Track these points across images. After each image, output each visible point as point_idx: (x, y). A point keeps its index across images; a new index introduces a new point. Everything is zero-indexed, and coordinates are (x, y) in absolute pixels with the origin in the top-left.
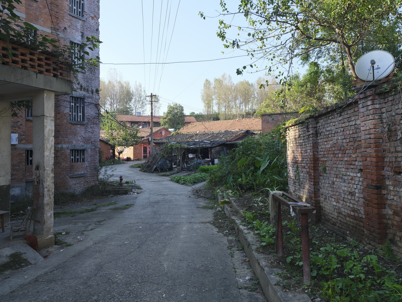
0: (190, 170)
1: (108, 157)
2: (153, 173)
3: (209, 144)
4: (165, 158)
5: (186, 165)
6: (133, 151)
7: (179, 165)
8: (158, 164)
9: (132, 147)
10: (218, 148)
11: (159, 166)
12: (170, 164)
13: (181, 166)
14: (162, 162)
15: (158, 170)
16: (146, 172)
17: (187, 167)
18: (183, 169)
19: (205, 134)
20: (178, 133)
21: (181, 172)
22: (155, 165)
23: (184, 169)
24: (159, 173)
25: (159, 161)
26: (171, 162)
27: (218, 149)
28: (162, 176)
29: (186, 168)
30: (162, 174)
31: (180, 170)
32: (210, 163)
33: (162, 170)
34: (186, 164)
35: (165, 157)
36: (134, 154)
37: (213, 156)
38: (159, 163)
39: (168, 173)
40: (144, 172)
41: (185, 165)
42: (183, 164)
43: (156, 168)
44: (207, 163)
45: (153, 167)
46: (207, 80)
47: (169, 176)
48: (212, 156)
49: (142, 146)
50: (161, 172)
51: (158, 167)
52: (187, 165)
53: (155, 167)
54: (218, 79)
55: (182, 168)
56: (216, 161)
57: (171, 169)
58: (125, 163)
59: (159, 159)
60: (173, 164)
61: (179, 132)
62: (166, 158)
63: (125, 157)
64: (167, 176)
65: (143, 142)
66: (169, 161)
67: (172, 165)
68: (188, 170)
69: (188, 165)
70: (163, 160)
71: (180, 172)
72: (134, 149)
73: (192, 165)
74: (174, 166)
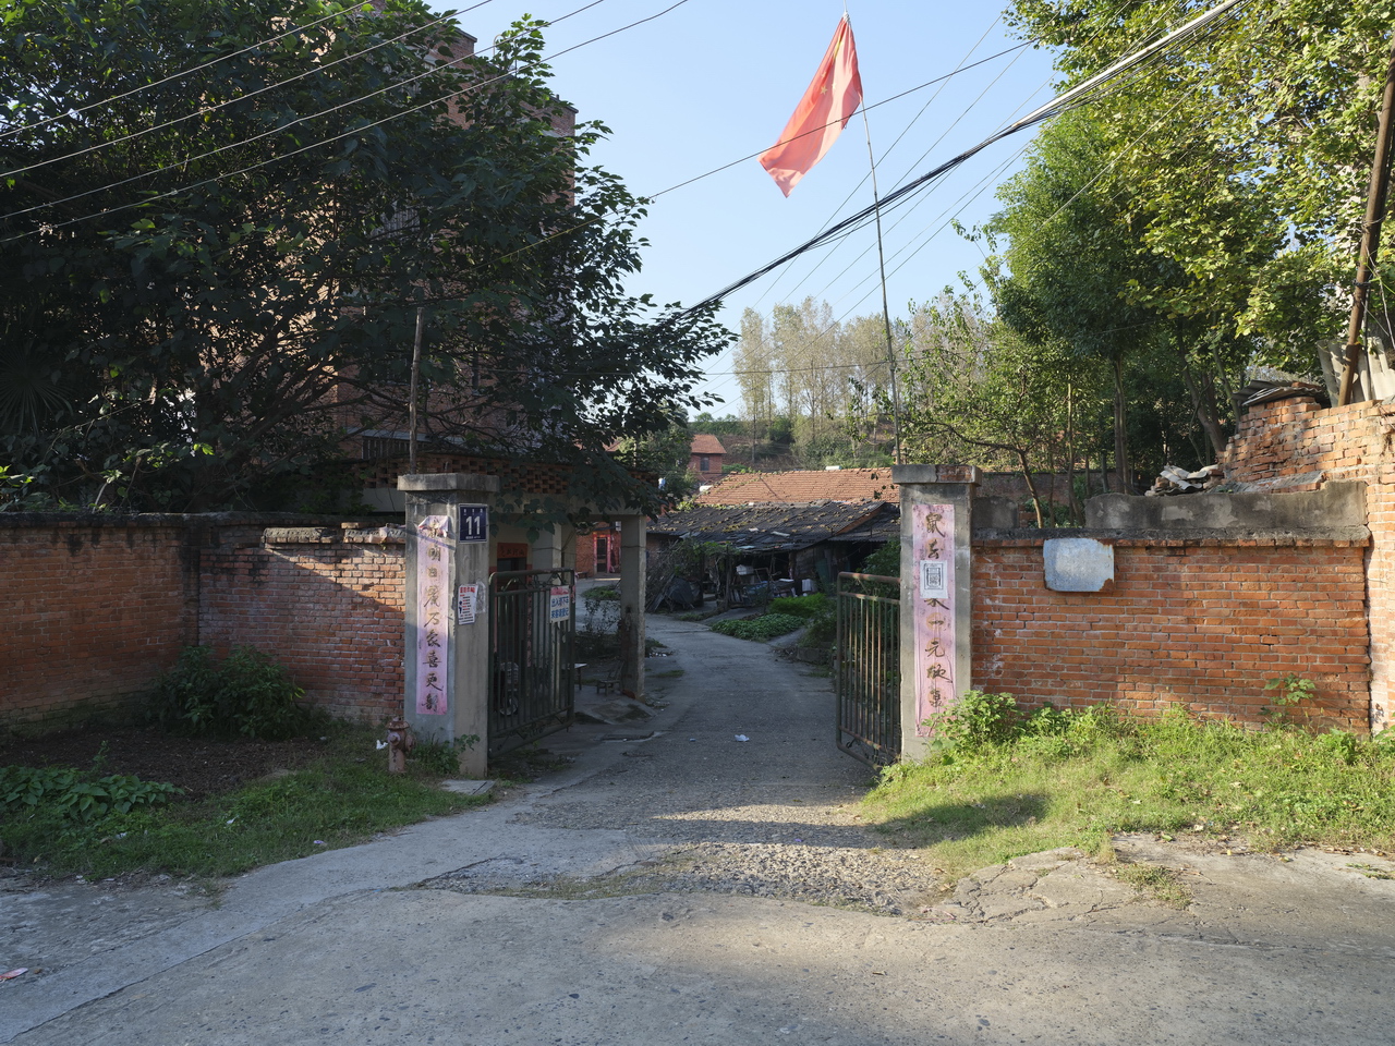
0: (749, 607)
2: (656, 612)
3: (789, 540)
7: (722, 595)
8: (668, 592)
10: (811, 551)
11: (671, 596)
12: (698, 592)
13: (727, 596)
14: (677, 587)
15: (667, 607)
17: (742, 600)
18: (731, 606)
19: (773, 510)
20: (697, 506)
22: (662, 595)
23: (736, 603)
24: (671, 612)
27: (812, 556)
28: (684, 620)
29: (739, 603)
31: (725, 605)
32: (793, 590)
33: (680, 607)
34: (739, 590)
35: (685, 575)
37: (800, 571)
38: (673, 589)
42: (732, 594)
43: (663, 600)
44: (785, 589)
45: (656, 598)
47: (701, 619)
48: (797, 573)
50: (676, 610)
51: (669, 599)
53: (661, 598)
54: (786, 306)
55: (728, 602)
56: (805, 585)
57: (699, 604)
59: (671, 581)
61: (698, 502)
62: (689, 577)
64: (698, 620)
67: (701, 595)
68: (745, 607)
69: (743, 596)
70: (681, 582)
73: (750, 595)
74: (706, 596)
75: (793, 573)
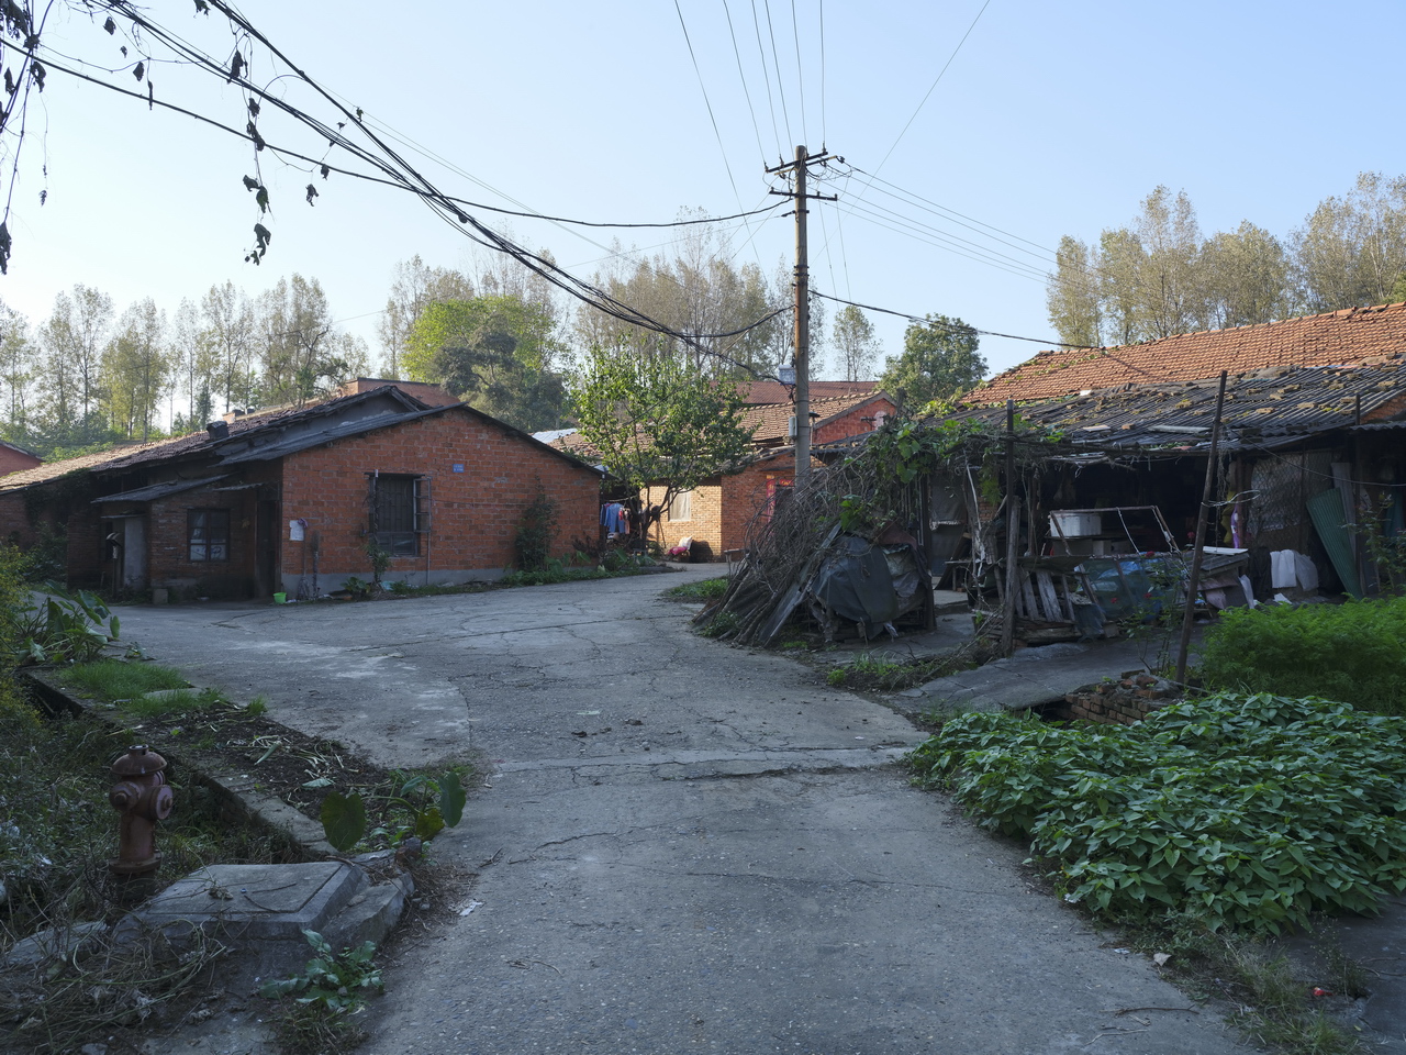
0: (1088, 641)
1: (588, 538)
2: (774, 646)
4: (870, 534)
5: (1052, 594)
6: (719, 509)
7: (992, 594)
8: (817, 580)
9: (717, 490)
10: (1293, 462)
11: (821, 595)
12: (914, 585)
13: (1008, 598)
14: (845, 564)
15: (815, 627)
16: (731, 637)
17: (1065, 612)
18: (1024, 632)
19: (1140, 396)
20: (963, 408)
21: (1010, 653)
22: (795, 589)
23: (1038, 626)
24: (820, 649)
25: (828, 554)
26: (918, 560)
27: (1297, 475)
28: (841, 684)
29: (1054, 624)
30: (846, 660)
31: (1006, 632)
32: (1245, 582)
33: (849, 631)
34: (1056, 582)
35: (869, 525)
36: (725, 524)
37: (1261, 522)
38: (827, 573)
39: (889, 660)
40: (715, 635)
41: (1049, 594)
42: (1028, 588)
43: (800, 609)
44: (1216, 577)
45: (778, 600)
46: (1067, 242)
47: (900, 686)
48: (1253, 529)
49: (771, 487)
50: (840, 640)
51: (818, 604)
52: (1058, 593)
53: (794, 599)
54: (1118, 231)
55: (1016, 621)
56: (1282, 567)
57: (919, 621)
58: (671, 570)
59: (826, 544)
60: (936, 580)
61: (966, 401)
62: (885, 532)
63: (684, 542)
64: (886, 688)
65: (777, 464)
66: (907, 554)
67: (925, 591)
68: (1074, 640)
69: (1074, 598)
70: (858, 548)
71: (1000, 653)
72: (728, 502)
73: (1101, 597)
74: (942, 598)
75: (1243, 526)
